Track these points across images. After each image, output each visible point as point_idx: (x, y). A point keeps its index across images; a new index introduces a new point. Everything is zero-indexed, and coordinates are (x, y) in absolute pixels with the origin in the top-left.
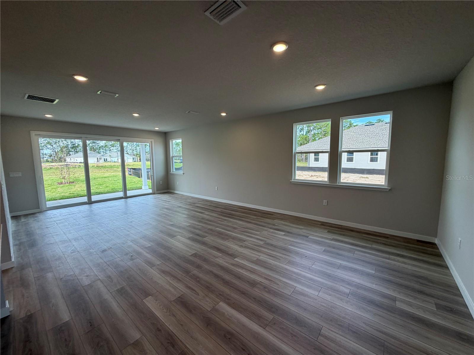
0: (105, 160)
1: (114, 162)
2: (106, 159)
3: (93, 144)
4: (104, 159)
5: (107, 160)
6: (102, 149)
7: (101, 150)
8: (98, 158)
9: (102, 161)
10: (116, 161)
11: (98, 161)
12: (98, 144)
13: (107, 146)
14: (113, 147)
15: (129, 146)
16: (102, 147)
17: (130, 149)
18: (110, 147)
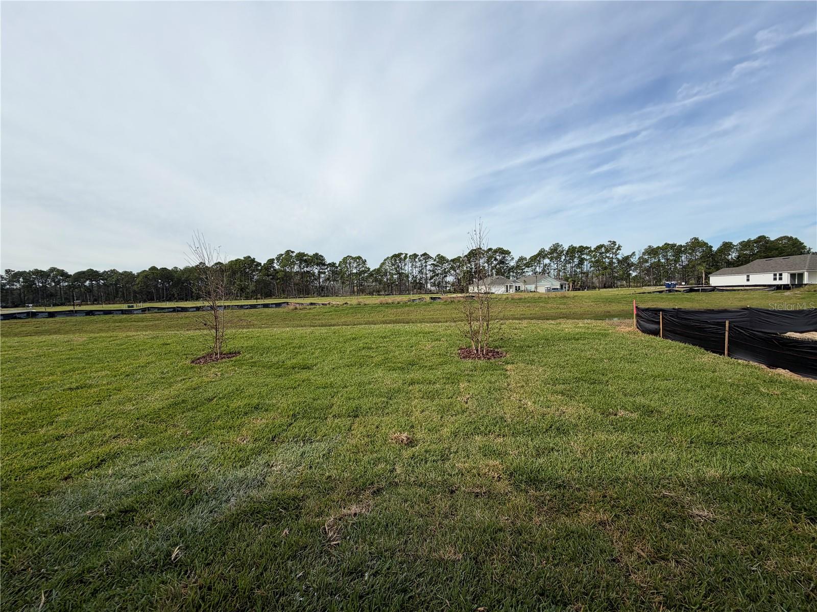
0: (516, 289)
1: (531, 292)
2: (519, 287)
3: (501, 265)
4: (516, 287)
5: (519, 289)
6: (513, 272)
7: (511, 274)
8: (507, 286)
9: (512, 291)
10: (533, 290)
11: (507, 291)
12: (507, 264)
13: (519, 266)
14: (528, 267)
15: (552, 264)
16: (512, 269)
17: (555, 270)
18: (523, 267)
